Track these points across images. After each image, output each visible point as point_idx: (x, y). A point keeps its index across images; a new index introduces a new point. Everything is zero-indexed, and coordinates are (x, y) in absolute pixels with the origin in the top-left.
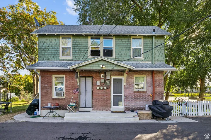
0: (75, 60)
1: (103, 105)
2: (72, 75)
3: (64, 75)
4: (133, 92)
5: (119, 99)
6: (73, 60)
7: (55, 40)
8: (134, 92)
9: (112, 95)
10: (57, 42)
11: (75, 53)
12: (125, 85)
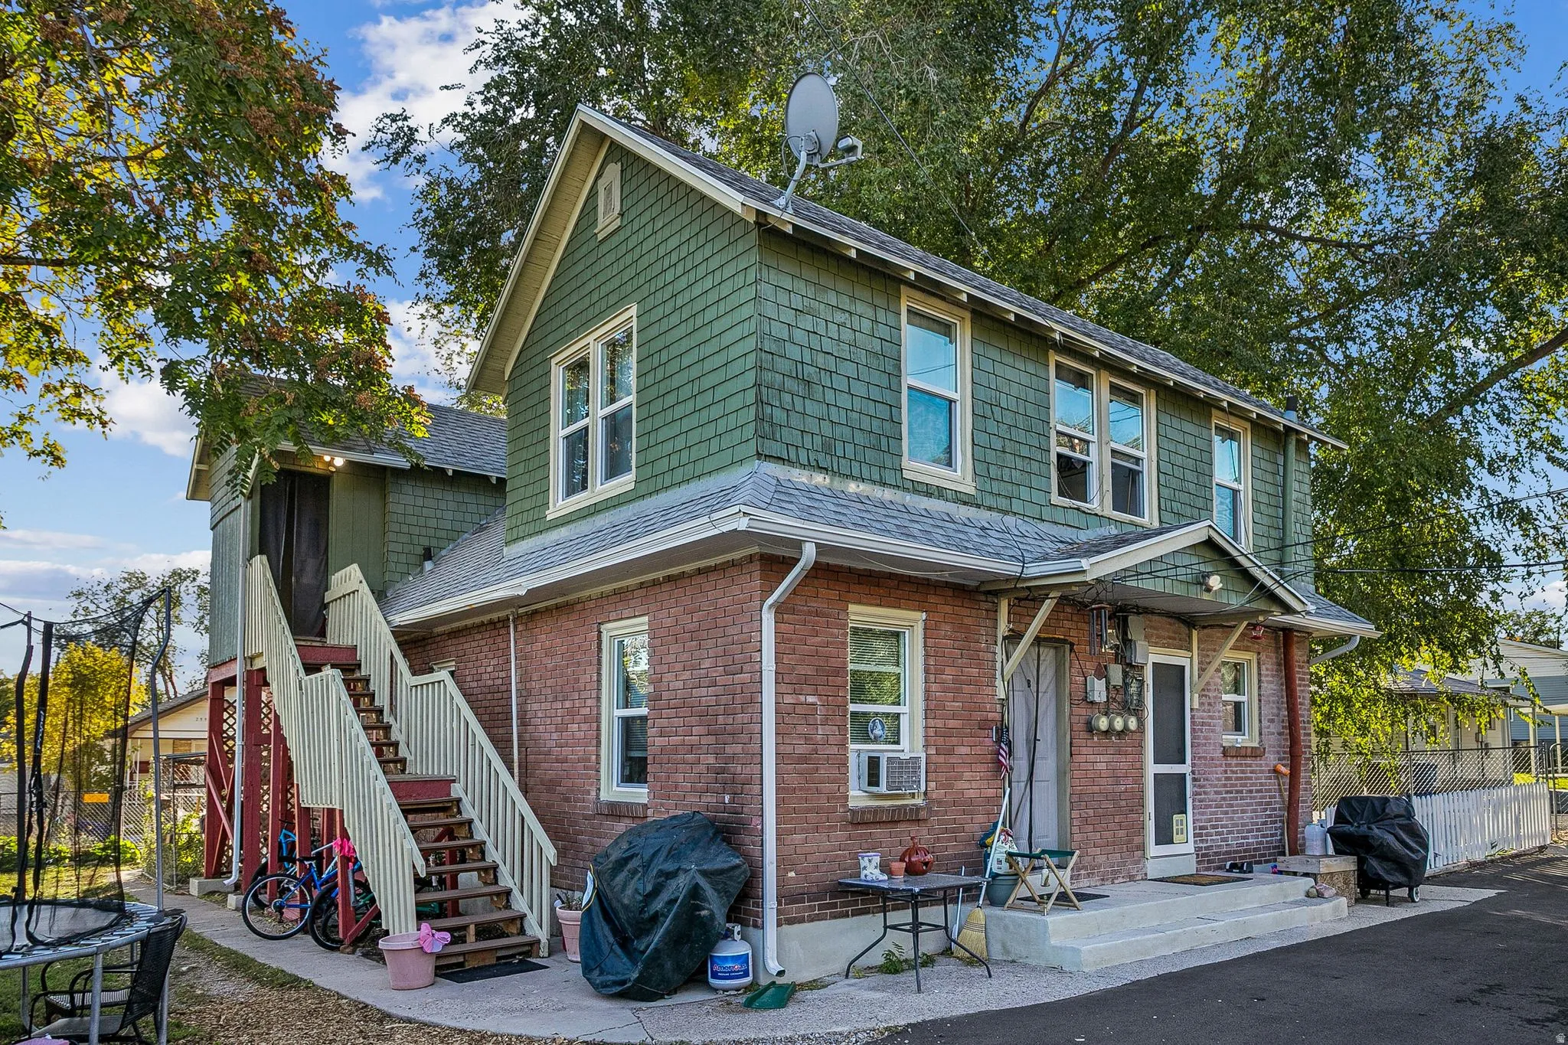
0: (990, 509)
1: (1114, 844)
2: (966, 621)
3: (924, 616)
4: (1218, 754)
5: (1172, 794)
6: (978, 506)
7: (870, 313)
8: (1226, 752)
9: (1152, 769)
10: (883, 331)
11: (991, 456)
12: (1196, 706)
